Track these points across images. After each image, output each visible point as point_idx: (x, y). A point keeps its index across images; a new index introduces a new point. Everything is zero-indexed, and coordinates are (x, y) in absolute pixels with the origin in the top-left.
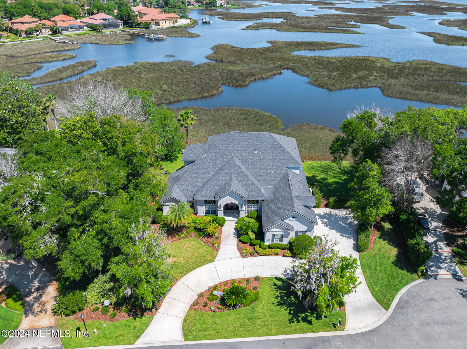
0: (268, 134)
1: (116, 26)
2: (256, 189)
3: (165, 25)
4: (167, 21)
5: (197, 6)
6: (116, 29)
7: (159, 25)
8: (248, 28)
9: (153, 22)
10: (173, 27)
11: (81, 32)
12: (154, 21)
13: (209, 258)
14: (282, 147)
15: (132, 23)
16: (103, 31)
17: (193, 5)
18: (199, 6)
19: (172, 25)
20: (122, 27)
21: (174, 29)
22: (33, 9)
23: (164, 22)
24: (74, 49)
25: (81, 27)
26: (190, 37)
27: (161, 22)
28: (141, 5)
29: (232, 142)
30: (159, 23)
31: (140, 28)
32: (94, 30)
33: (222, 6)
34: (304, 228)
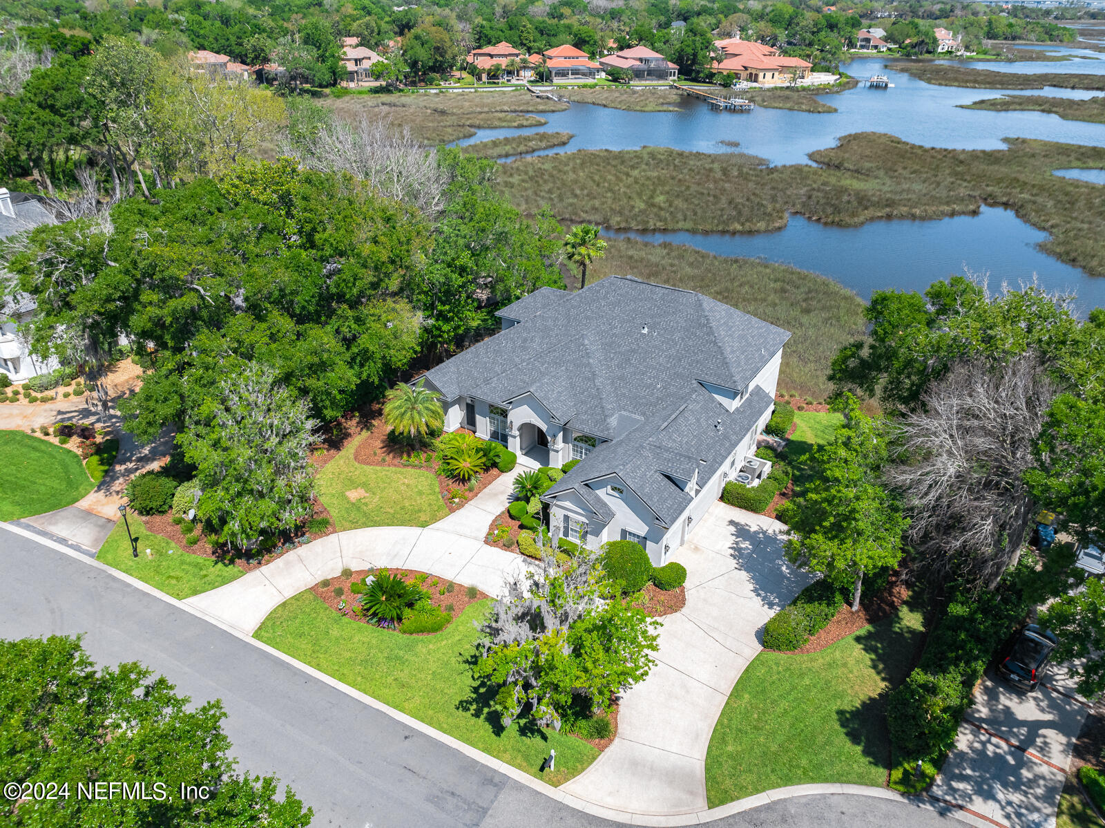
0: (690, 297)
1: (661, 74)
2: (598, 410)
3: (769, 82)
4: (776, 74)
5: (885, 49)
6: (661, 82)
7: (756, 81)
8: (980, 105)
9: (744, 74)
10: (788, 88)
11: (590, 81)
12: (748, 72)
13: (423, 517)
14: (711, 332)
15: (698, 72)
16: (632, 83)
17: (876, 47)
18: (889, 49)
19: (787, 84)
20: (676, 78)
21: (788, 93)
22: (522, 32)
23: (769, 75)
24: (553, 111)
25: (591, 73)
26: (809, 111)
27: (761, 75)
28: (738, 37)
29: (605, 297)
30: (756, 75)
31: (711, 83)
32: (615, 80)
33: (951, 52)
34: (641, 528)
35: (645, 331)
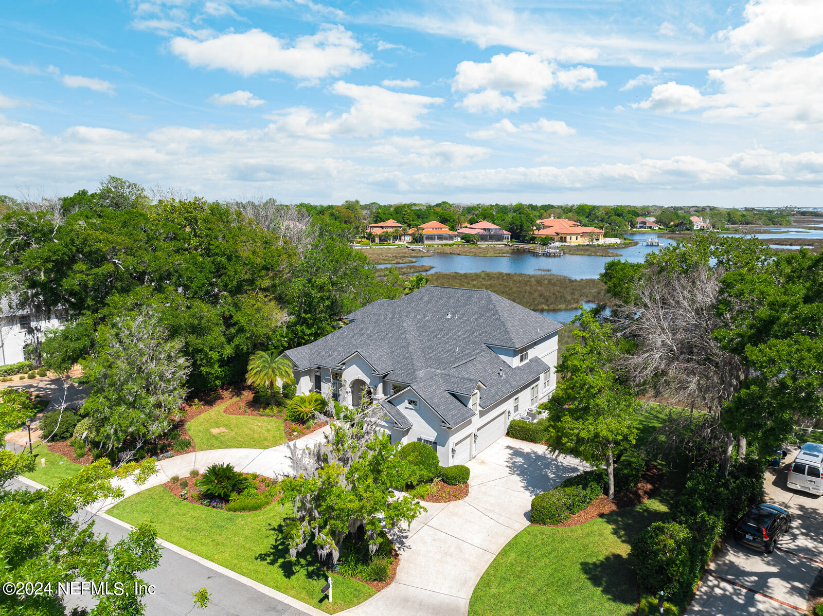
0: (484, 293)
1: (499, 238)
3: (573, 241)
4: (579, 237)
5: (657, 228)
6: (499, 243)
7: (565, 241)
9: (556, 238)
10: (588, 245)
11: (450, 242)
12: (559, 236)
15: (525, 236)
16: (478, 243)
17: (651, 227)
18: (660, 228)
19: (586, 243)
20: (509, 240)
21: (587, 248)
22: (405, 215)
23: (574, 237)
24: (422, 257)
25: (451, 238)
26: (603, 256)
27: (568, 238)
28: (552, 217)
30: (565, 238)
31: (534, 243)
32: (467, 241)
33: (702, 230)
34: (430, 434)
35: (449, 316)
